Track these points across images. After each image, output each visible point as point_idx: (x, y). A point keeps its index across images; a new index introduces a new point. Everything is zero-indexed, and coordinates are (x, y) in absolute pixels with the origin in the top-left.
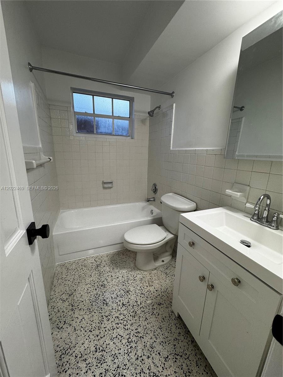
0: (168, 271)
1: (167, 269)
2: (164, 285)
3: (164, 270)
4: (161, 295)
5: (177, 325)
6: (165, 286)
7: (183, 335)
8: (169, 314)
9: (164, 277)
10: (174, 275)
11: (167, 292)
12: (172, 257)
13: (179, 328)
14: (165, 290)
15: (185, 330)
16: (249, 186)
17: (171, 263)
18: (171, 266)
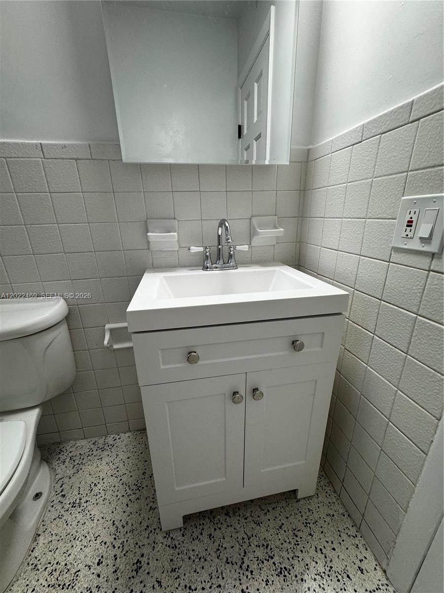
0: (72, 496)
1: (63, 496)
2: (100, 530)
3: (59, 507)
4: (118, 552)
5: (195, 536)
6: (105, 525)
7: (215, 529)
8: (169, 546)
9: (79, 517)
10: (93, 486)
11: (120, 527)
12: (47, 462)
13: (201, 534)
14: (113, 529)
15: (207, 520)
16: (175, 219)
17: (59, 476)
18: (66, 480)
